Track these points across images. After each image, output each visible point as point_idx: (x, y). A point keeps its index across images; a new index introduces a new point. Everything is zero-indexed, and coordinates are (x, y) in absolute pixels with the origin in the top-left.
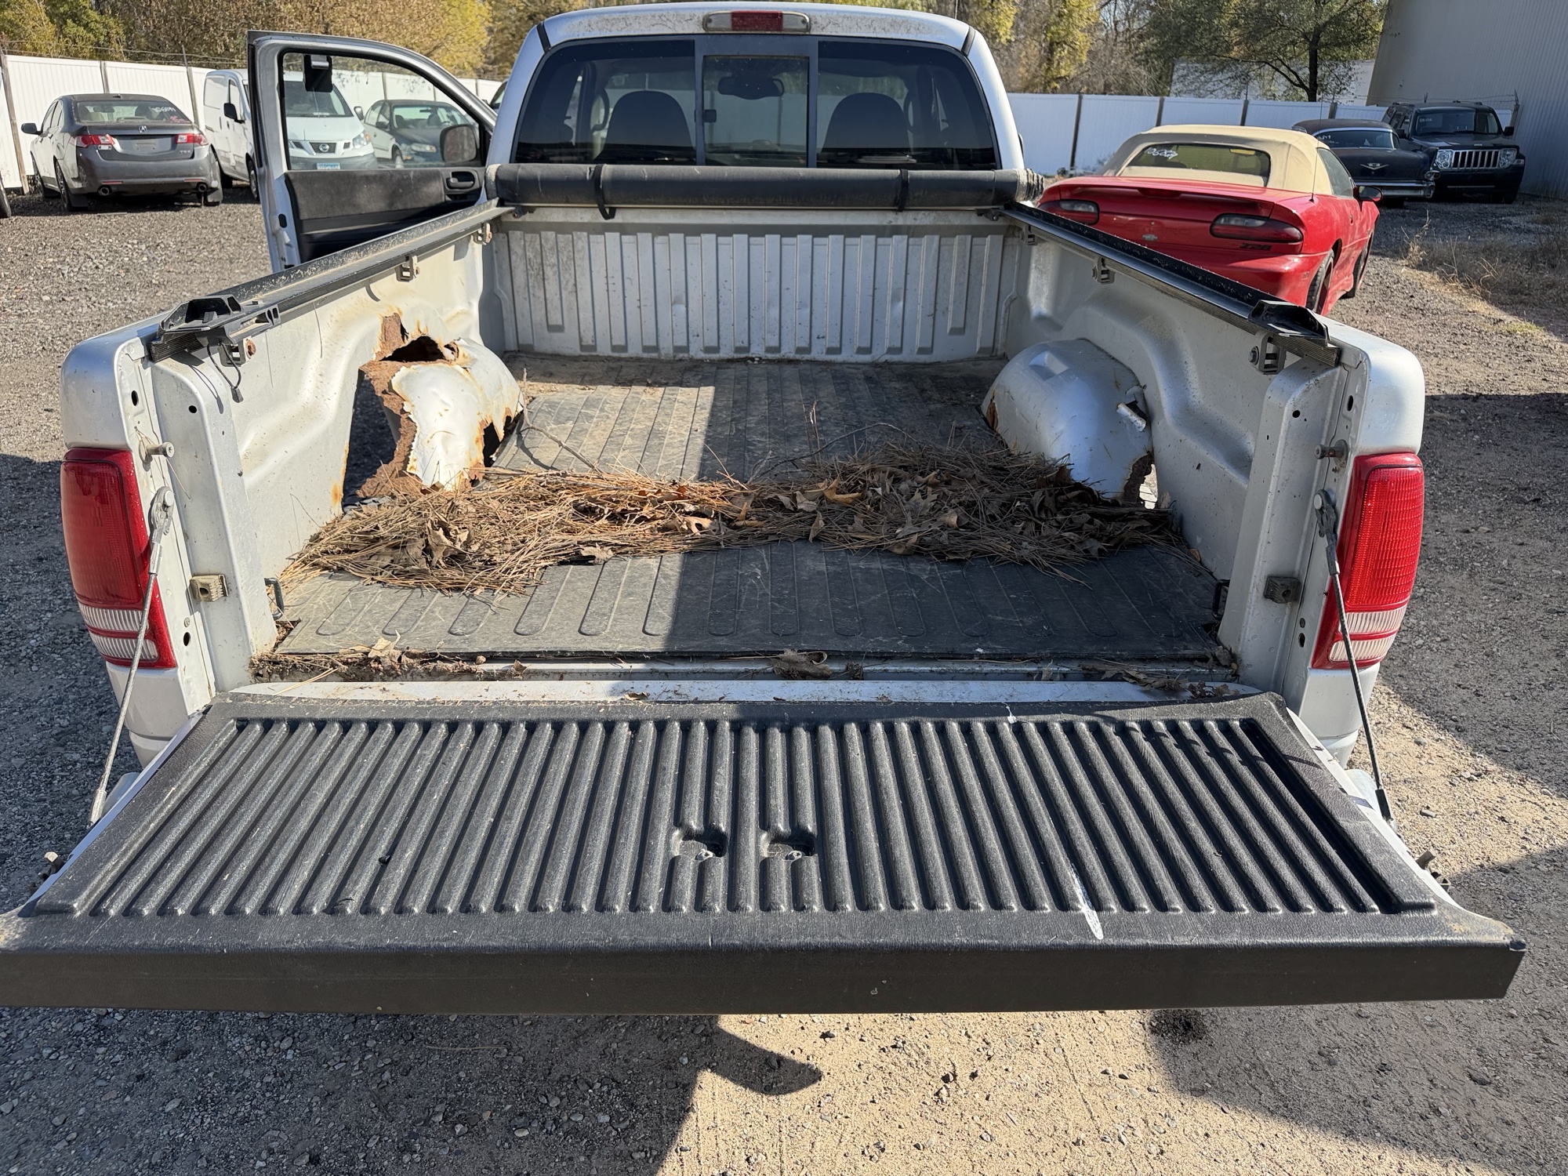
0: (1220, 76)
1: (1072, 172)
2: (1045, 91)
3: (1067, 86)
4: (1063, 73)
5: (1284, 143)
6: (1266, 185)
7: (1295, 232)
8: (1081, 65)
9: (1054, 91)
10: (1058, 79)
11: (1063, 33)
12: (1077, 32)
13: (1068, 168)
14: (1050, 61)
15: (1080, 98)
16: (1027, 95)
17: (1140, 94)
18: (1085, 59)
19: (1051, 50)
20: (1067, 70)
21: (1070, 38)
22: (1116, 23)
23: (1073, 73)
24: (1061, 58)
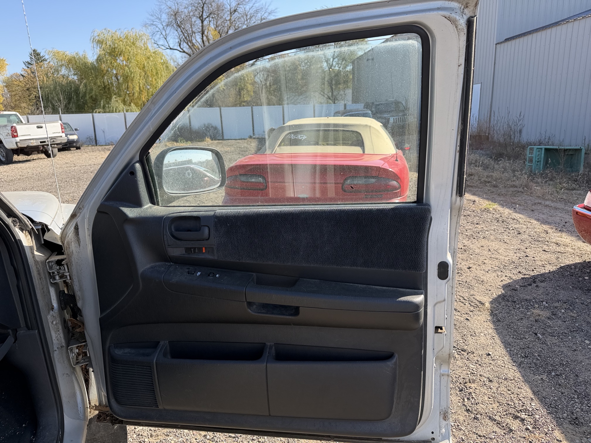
0: (301, 97)
1: (254, 137)
2: (240, 106)
3: (248, 104)
4: (246, 99)
5: (366, 125)
6: (364, 152)
7: (394, 183)
8: (251, 97)
9: (244, 106)
10: (244, 102)
11: (243, 85)
12: (248, 85)
13: (252, 135)
14: (240, 95)
15: (252, 108)
16: (234, 108)
17: (274, 105)
18: (252, 94)
19: (239, 92)
20: (247, 98)
21: (246, 87)
22: (261, 81)
23: (249, 99)
24: (244, 94)
